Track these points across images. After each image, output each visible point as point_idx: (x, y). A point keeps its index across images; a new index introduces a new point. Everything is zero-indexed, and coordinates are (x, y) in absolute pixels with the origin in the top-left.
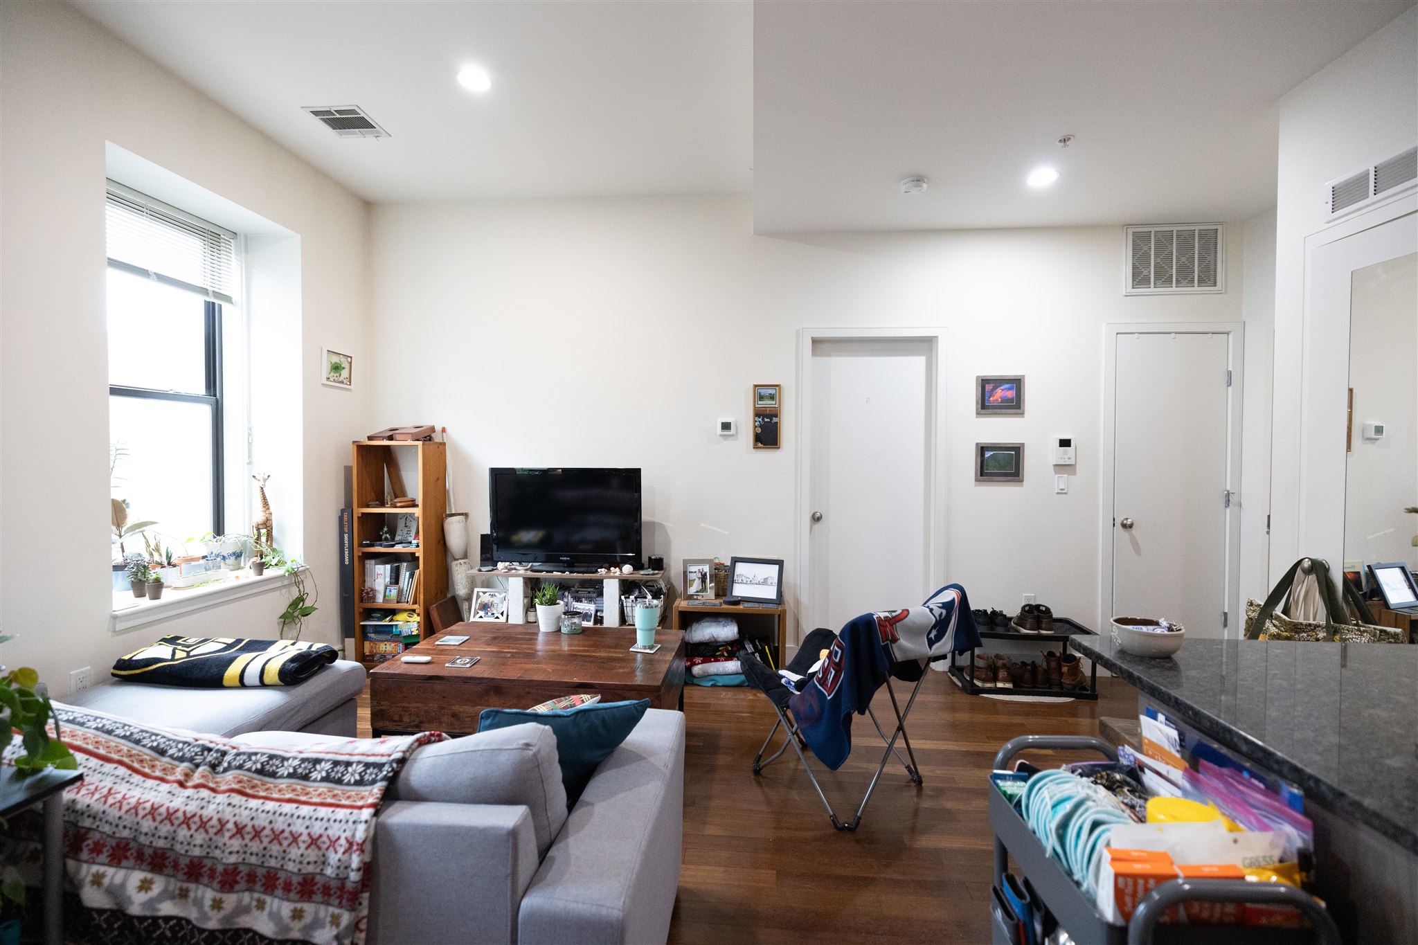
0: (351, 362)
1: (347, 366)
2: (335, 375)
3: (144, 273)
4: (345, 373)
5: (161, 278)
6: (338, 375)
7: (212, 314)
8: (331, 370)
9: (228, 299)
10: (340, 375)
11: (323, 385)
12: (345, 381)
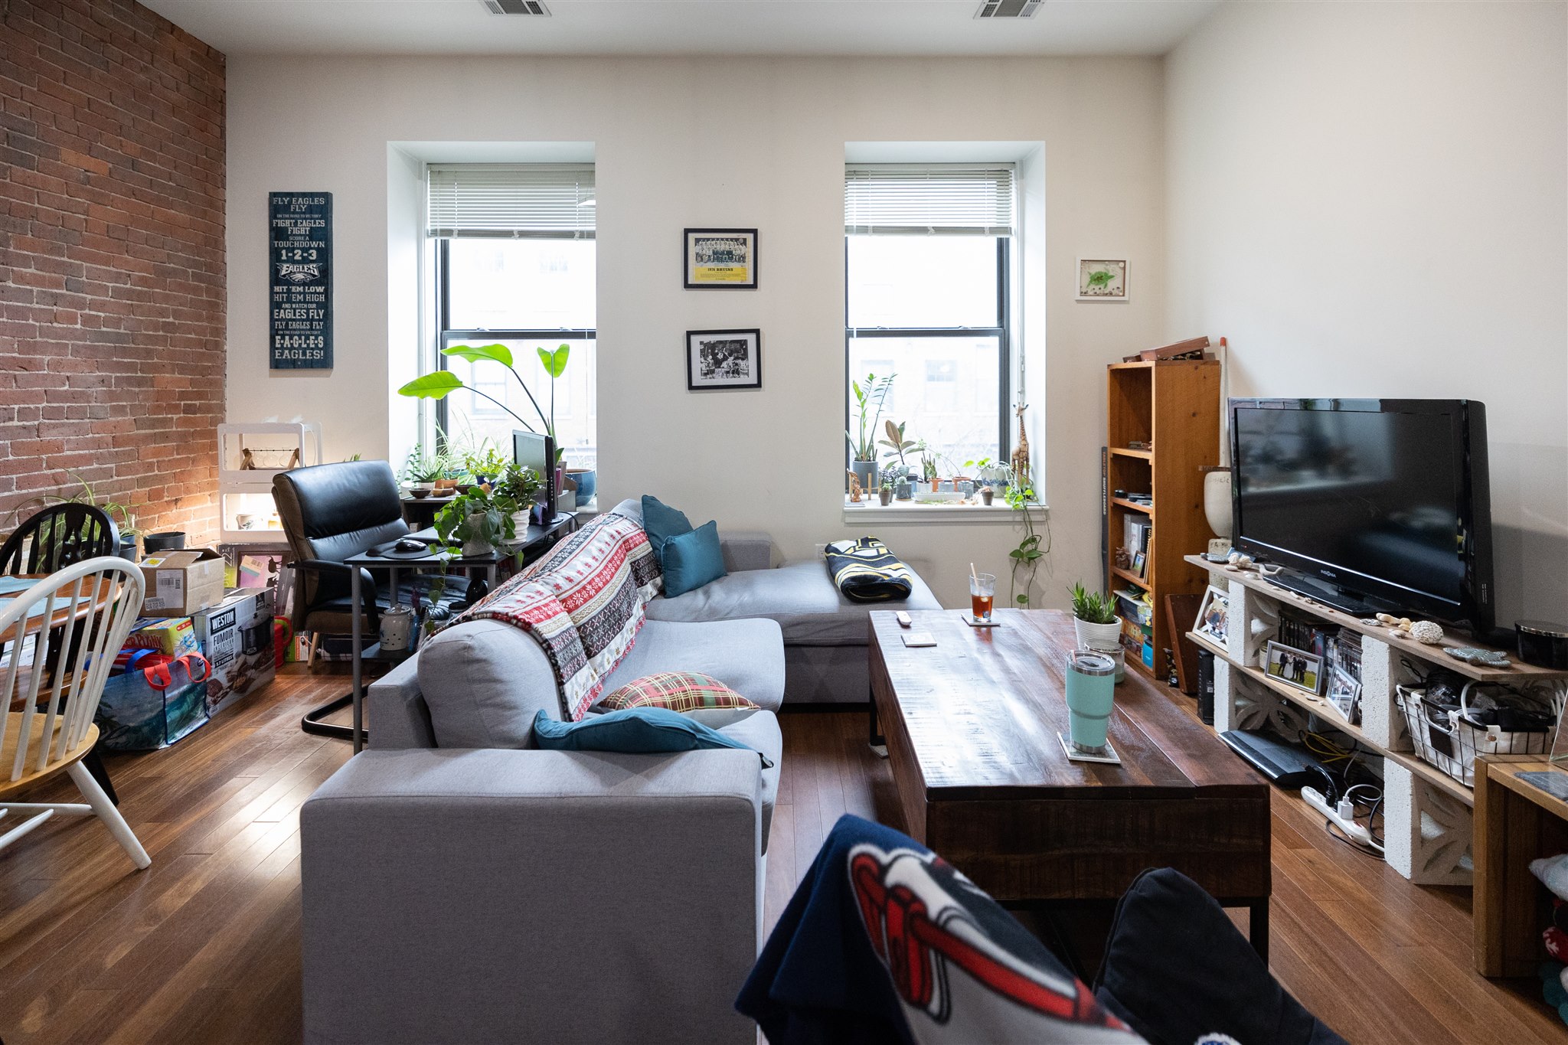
0: (1124, 268)
1: (1121, 272)
2: (1097, 288)
3: (923, 230)
4: (1112, 284)
5: (939, 230)
6: (1102, 286)
7: (1002, 248)
8: (1091, 282)
9: (1008, 230)
10: (1106, 286)
11: (1078, 301)
12: (1114, 292)
